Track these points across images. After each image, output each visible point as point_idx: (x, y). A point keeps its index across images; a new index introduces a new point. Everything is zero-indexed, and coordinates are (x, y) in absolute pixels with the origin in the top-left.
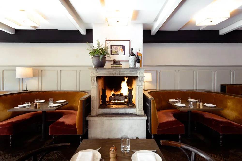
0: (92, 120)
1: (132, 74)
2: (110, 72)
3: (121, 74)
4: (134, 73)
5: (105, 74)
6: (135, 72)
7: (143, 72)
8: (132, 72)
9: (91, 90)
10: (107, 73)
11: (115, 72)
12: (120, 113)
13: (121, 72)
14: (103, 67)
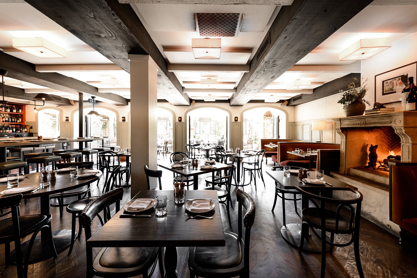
0: (335, 177)
1: (382, 123)
2: (354, 122)
3: (367, 124)
4: (386, 122)
5: (349, 124)
6: (387, 120)
7: (401, 119)
8: (382, 121)
9: (340, 144)
10: (352, 123)
11: (360, 122)
12: (377, 182)
13: (367, 122)
14: (362, 115)
